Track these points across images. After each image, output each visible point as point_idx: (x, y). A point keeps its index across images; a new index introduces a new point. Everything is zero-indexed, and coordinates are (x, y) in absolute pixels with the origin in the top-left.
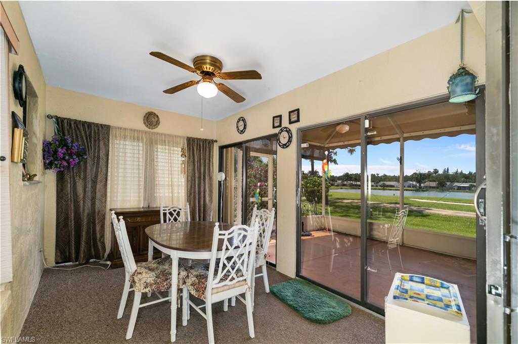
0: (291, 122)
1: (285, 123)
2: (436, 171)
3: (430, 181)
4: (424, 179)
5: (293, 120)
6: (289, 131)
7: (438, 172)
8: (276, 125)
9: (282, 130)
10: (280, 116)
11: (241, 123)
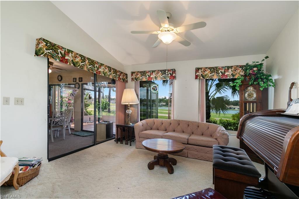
0: (79, 81)
1: (78, 81)
2: (165, 98)
3: (163, 102)
4: (161, 101)
5: (80, 81)
6: (79, 84)
7: (166, 98)
8: (74, 81)
9: (76, 83)
10: (76, 79)
11: (60, 77)
